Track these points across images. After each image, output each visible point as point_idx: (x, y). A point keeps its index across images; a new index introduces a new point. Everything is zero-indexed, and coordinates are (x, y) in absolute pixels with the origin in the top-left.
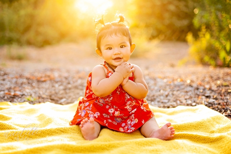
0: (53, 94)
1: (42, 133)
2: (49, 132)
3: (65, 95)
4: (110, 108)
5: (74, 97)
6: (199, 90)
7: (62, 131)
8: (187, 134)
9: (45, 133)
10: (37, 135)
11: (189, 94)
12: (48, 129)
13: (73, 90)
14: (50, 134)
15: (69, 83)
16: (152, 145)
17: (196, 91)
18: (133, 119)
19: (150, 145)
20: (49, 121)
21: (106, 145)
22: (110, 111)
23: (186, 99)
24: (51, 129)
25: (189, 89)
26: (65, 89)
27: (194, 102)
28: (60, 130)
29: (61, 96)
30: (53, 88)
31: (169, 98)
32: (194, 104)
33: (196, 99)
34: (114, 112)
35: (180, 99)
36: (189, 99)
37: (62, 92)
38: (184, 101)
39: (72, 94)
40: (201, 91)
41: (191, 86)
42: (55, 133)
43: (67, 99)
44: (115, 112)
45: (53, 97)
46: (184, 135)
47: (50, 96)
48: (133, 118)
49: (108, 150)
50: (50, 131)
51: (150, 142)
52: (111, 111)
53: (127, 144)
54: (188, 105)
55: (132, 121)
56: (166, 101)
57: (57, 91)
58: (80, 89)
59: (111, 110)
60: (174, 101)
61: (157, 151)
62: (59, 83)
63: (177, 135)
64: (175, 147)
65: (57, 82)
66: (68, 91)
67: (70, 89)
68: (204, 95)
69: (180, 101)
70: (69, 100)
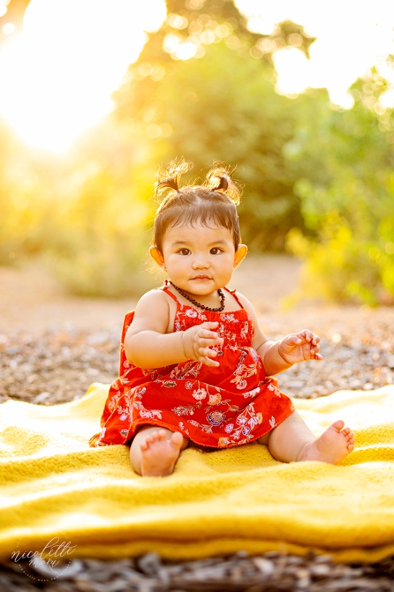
0: (11, 384)
1: (37, 468)
2: (52, 464)
3: (42, 385)
4: (195, 387)
5: (68, 387)
6: (368, 355)
7: (82, 461)
8: (388, 449)
9: (42, 468)
10: (24, 472)
11: (348, 364)
12: (49, 456)
13: (58, 372)
14: (56, 469)
15: (43, 357)
16: (315, 477)
17: (363, 358)
18: (251, 414)
19: (312, 478)
20: (36, 442)
21: (211, 483)
22: (196, 395)
23: (345, 377)
24: (56, 457)
25: (344, 353)
26: (38, 371)
27: (368, 382)
28: (79, 457)
29: (33, 388)
30: (8, 371)
31: (301, 376)
32: (368, 386)
33: (369, 375)
34: (207, 396)
35: (332, 376)
36: (352, 375)
37: (31, 378)
38: (343, 382)
39: (59, 382)
40: (376, 356)
41: (346, 346)
42: (68, 466)
43: (52, 394)
44: (210, 396)
45: (13, 390)
46: (380, 452)
47: (7, 388)
48: (251, 411)
49: (218, 494)
50: (56, 462)
51: (309, 471)
52: (199, 395)
53: (259, 478)
54: (354, 389)
55: (249, 417)
56: (299, 384)
57: (20, 376)
58: (77, 369)
59: (200, 393)
60: (318, 384)
61: (334, 490)
62: (19, 358)
63: (364, 452)
64: (372, 479)
65: (11, 356)
66: (47, 375)
67: (50, 370)
68: (385, 365)
69: (332, 381)
70: (59, 395)
